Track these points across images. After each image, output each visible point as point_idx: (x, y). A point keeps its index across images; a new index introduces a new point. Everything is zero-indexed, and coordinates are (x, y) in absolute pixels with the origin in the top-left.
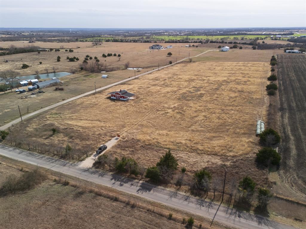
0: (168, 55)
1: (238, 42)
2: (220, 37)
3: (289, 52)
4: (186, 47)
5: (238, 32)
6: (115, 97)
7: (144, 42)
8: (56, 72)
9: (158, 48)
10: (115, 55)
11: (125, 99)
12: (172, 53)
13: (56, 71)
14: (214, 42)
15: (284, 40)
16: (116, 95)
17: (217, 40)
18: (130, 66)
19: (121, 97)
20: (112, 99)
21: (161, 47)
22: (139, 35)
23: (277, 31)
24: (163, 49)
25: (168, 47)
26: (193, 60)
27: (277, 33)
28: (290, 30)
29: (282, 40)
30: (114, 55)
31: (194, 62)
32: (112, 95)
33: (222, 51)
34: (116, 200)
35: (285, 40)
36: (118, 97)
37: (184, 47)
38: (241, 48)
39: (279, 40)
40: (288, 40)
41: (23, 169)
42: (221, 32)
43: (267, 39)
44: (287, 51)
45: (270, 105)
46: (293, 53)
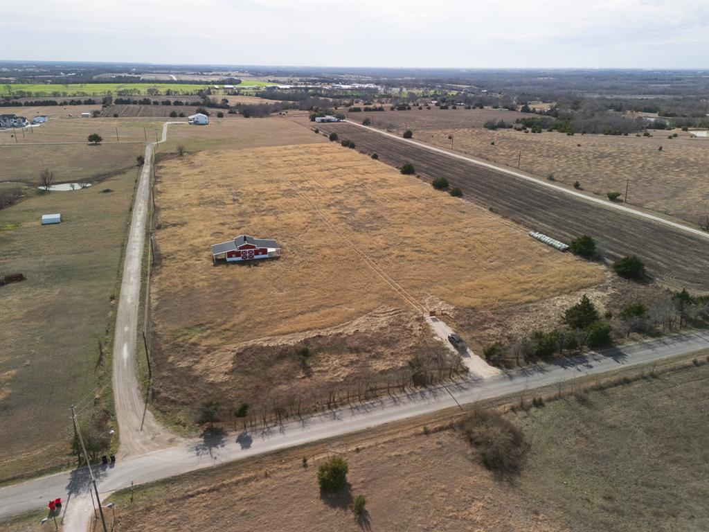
0: (90, 140)
1: (182, 102)
3: (323, 121)
4: (84, 116)
5: (116, 75)
6: (238, 256)
9: (15, 124)
12: (99, 135)
14: (127, 102)
15: (250, 95)
16: (241, 250)
19: (257, 253)
20: (230, 262)
23: (190, 73)
24: (30, 125)
25: (35, 120)
26: (183, 148)
29: (247, 95)
31: (190, 153)
32: (230, 254)
33: (197, 123)
35: (254, 96)
37: (77, 117)
38: (220, 115)
39: (243, 95)
40: (257, 96)
41: (425, 428)
42: (69, 72)
43: (218, 92)
44: (318, 119)
45: (491, 209)
46: (329, 121)
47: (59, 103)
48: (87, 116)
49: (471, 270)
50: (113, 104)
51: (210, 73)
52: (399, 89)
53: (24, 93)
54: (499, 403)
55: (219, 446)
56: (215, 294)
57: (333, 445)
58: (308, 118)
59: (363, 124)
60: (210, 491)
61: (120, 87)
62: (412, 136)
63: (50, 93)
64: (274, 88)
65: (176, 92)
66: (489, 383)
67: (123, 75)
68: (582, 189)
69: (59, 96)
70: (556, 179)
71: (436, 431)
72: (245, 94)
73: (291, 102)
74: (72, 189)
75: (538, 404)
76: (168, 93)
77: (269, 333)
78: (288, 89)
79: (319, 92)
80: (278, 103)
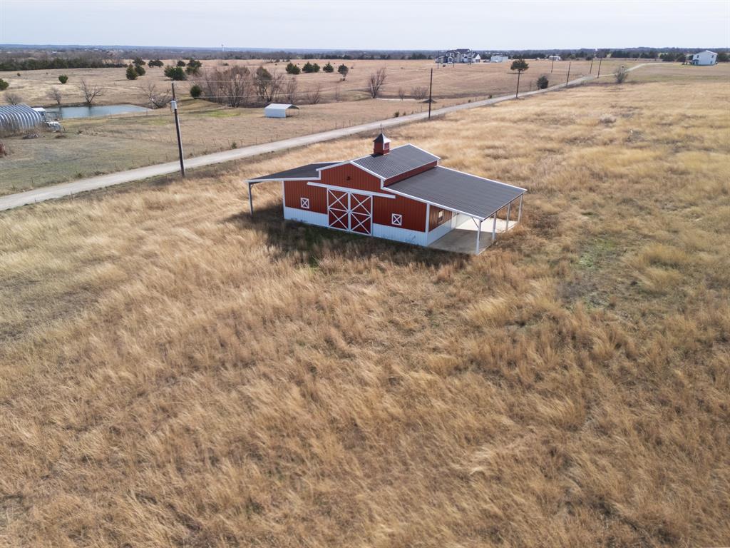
6: (318, 207)
7: (409, 59)
8: (95, 105)
10: (329, 70)
11: (421, 238)
13: (95, 100)
16: (329, 187)
20: (295, 225)
21: (475, 57)
25: (492, 59)
30: (325, 69)
32: (295, 193)
48: (554, 59)
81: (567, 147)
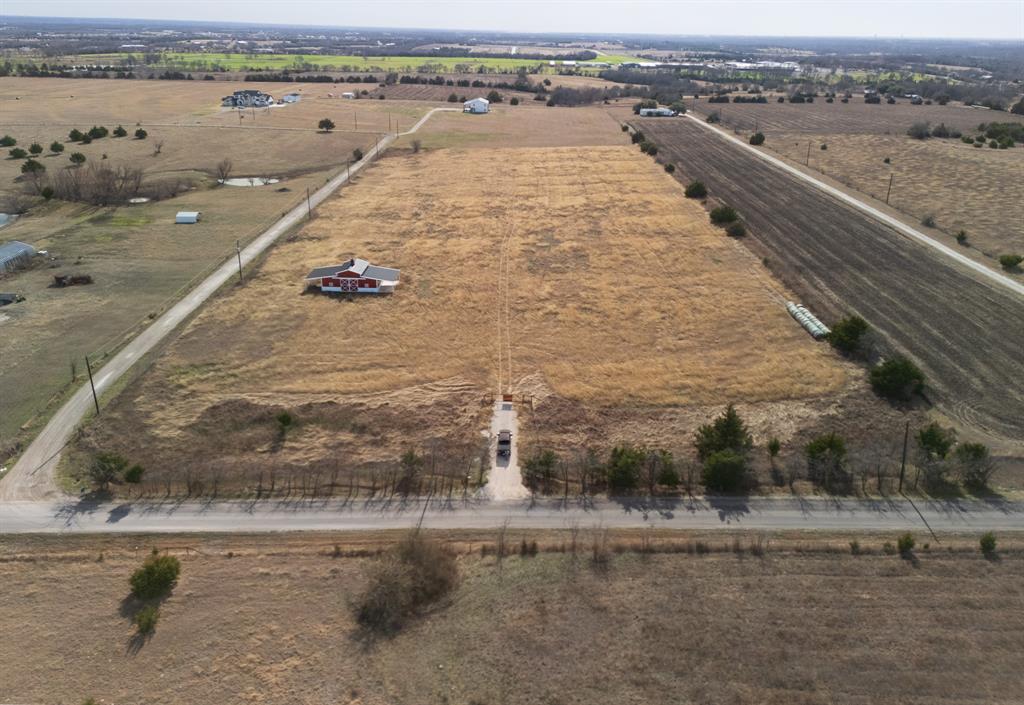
0: (321, 127)
1: (484, 82)
2: (415, 63)
3: (650, 114)
4: (345, 96)
5: (442, 46)
6: (337, 285)
7: (162, 78)
9: (258, 103)
10: (120, 133)
11: (375, 290)
12: (332, 121)
14: (415, 81)
15: (588, 76)
16: (341, 278)
17: (408, 72)
18: (233, 174)
19: (362, 284)
20: (327, 292)
21: (267, 100)
22: (106, 47)
23: (540, 44)
24: (275, 105)
25: (285, 99)
26: (424, 144)
27: (565, 52)
28: (573, 44)
29: (586, 75)
30: (115, 132)
31: (427, 150)
32: (326, 282)
33: (473, 111)
34: (702, 550)
35: (594, 76)
36: (349, 285)
37: (337, 97)
38: (514, 102)
39: (580, 75)
40: (600, 76)
41: (337, 548)
42: (387, 42)
43: (547, 71)
44: (644, 111)
45: (766, 262)
46: (659, 115)
47: (334, 79)
48: (348, 97)
49: (638, 346)
50: (398, 83)
51: (567, 45)
52: (830, 71)
53: (311, 66)
54: (477, 538)
55: (87, 512)
56: (265, 329)
57: (211, 543)
58: (631, 109)
59: (708, 121)
60: (28, 560)
61: (432, 61)
62: (765, 142)
63: (339, 66)
64: (633, 65)
65: (491, 70)
66: (495, 508)
67: (449, 46)
68: (968, 246)
69: (349, 71)
70: (938, 225)
71: (352, 555)
72: (584, 74)
73: (639, 86)
74: (250, 184)
75: (529, 551)
76: (481, 71)
77: (275, 388)
78: (653, 68)
79: (696, 72)
80: (618, 87)
81: (403, 240)
